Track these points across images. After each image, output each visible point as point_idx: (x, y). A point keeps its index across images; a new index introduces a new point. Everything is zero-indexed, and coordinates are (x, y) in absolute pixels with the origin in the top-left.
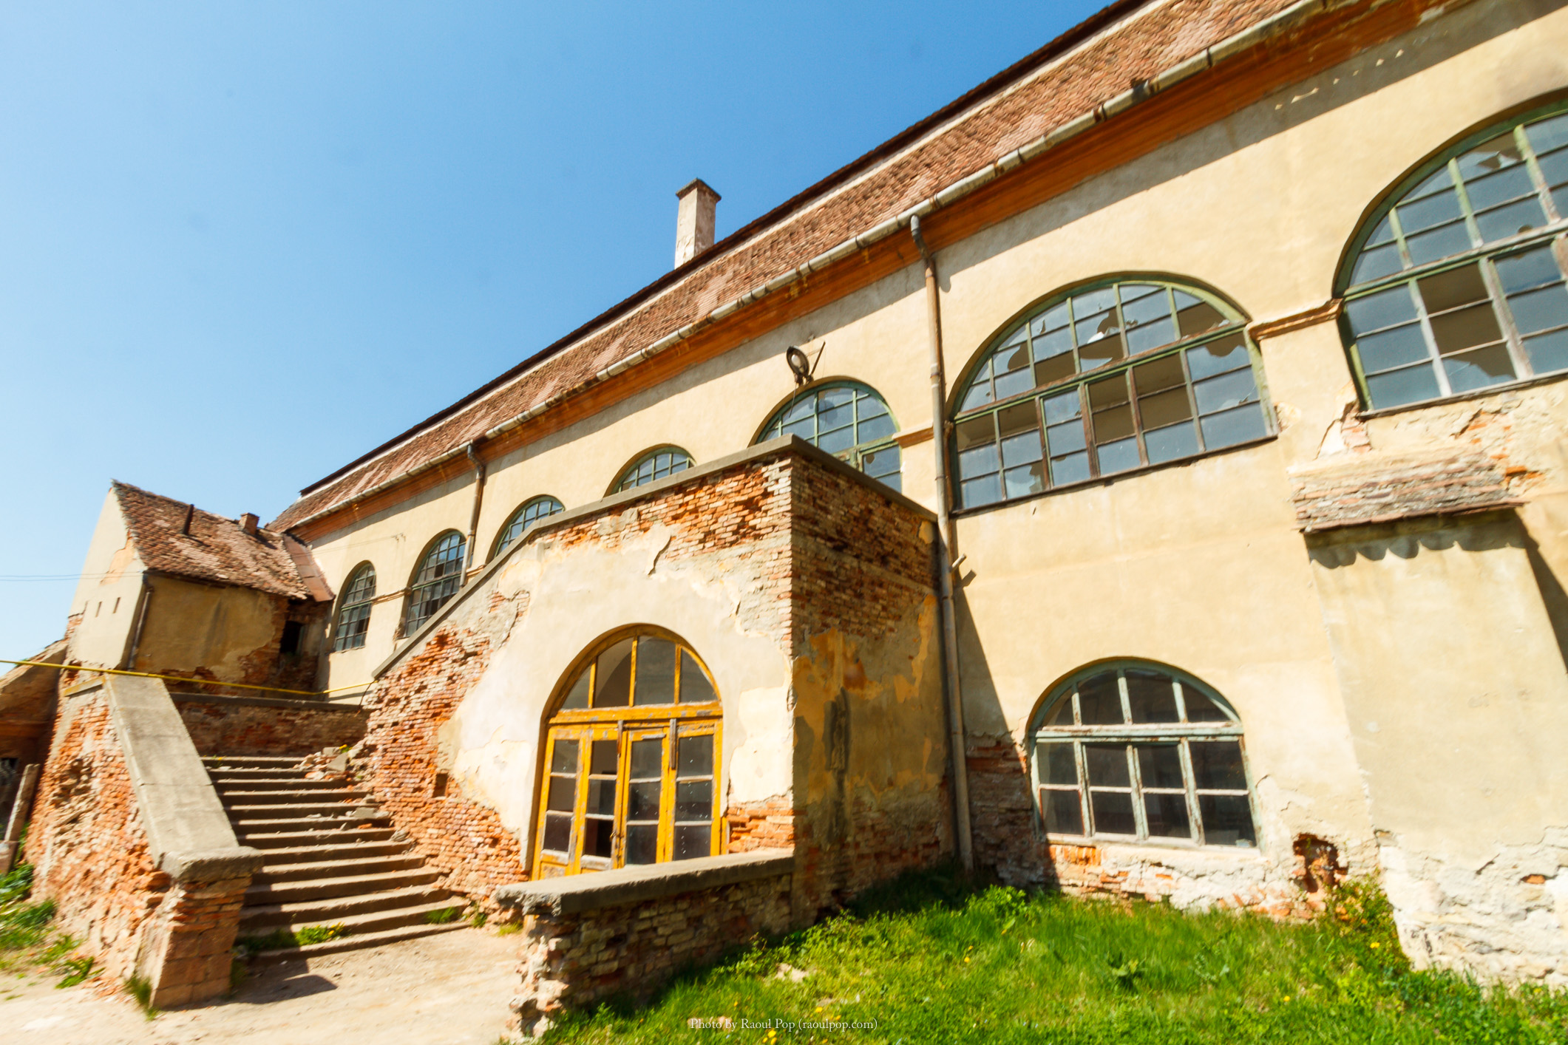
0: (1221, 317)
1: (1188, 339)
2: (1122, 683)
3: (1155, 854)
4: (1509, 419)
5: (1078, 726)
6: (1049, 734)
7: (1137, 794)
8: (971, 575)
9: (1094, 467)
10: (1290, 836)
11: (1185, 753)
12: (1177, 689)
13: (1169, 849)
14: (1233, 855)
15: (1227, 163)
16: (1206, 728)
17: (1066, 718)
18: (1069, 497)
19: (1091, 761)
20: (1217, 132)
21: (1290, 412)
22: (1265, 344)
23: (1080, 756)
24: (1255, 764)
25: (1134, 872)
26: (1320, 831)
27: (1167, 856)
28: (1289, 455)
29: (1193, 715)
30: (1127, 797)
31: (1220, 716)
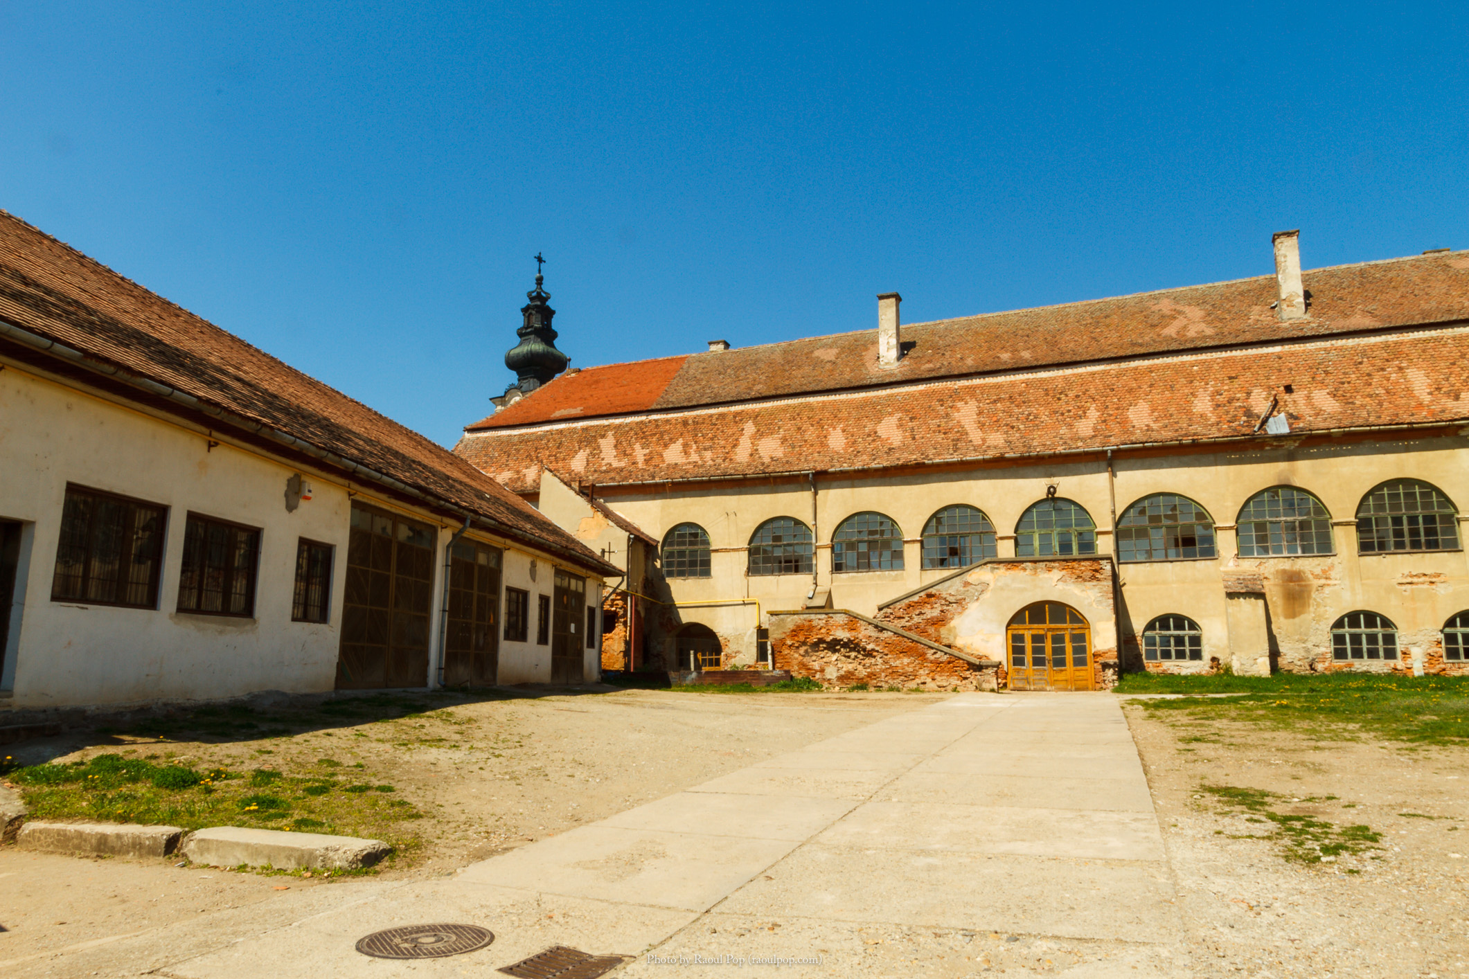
0: (1207, 518)
1: (1197, 522)
2: (1171, 620)
3: (1177, 663)
4: (1266, 565)
5: (1158, 631)
6: (1148, 633)
7: (1173, 649)
8: (1124, 584)
9: (1166, 556)
10: (1210, 657)
11: (1187, 639)
12: (1186, 622)
13: (1182, 663)
14: (1197, 662)
15: (1213, 469)
16: (1193, 632)
17: (1154, 629)
18: (1159, 564)
19: (1161, 641)
20: (1211, 458)
21: (1222, 552)
22: (1218, 532)
23: (1158, 639)
24: (1204, 641)
25: (1171, 669)
26: (1216, 656)
27: (1180, 664)
28: (1221, 564)
29: (1190, 629)
30: (1170, 650)
31: (1197, 630)
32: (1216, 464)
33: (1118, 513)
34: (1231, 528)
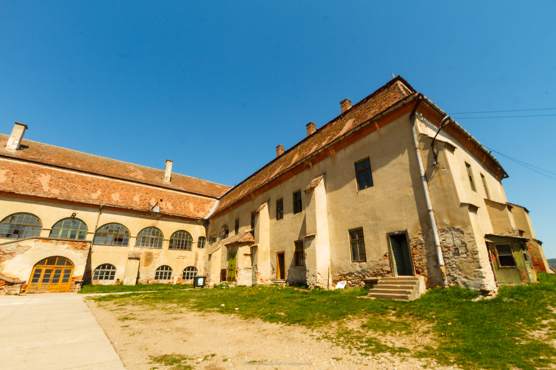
0: (128, 233)
2: (107, 266)
4: (143, 250)
7: (104, 276)
8: (93, 252)
9: (111, 244)
11: (110, 272)
12: (112, 267)
13: (106, 281)
14: (112, 281)
17: (99, 269)
19: (101, 273)
21: (130, 244)
22: (131, 238)
24: (116, 273)
25: (102, 283)
26: (119, 279)
28: (129, 248)
31: (115, 269)
32: (136, 217)
33: (98, 227)
34: (135, 237)
